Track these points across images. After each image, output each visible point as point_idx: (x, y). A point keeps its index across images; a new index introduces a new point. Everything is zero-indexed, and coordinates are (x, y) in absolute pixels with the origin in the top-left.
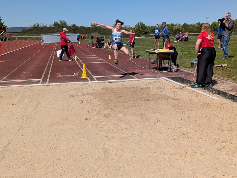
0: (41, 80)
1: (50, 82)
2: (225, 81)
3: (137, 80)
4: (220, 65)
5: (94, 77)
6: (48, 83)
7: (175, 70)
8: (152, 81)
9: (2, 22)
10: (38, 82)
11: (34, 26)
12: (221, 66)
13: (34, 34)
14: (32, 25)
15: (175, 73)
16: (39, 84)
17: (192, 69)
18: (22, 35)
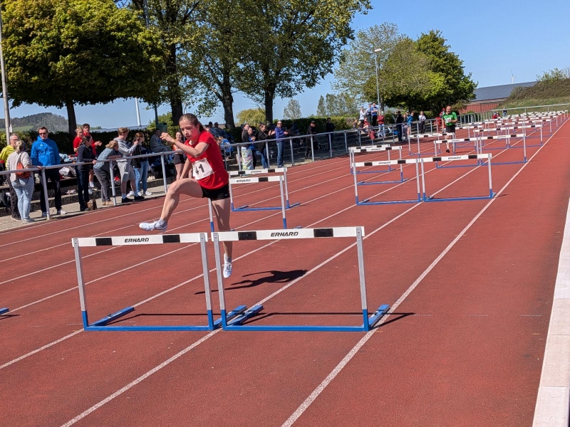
9: (466, 74)
11: (547, 76)
13: (545, 100)
14: (542, 75)
18: (515, 103)
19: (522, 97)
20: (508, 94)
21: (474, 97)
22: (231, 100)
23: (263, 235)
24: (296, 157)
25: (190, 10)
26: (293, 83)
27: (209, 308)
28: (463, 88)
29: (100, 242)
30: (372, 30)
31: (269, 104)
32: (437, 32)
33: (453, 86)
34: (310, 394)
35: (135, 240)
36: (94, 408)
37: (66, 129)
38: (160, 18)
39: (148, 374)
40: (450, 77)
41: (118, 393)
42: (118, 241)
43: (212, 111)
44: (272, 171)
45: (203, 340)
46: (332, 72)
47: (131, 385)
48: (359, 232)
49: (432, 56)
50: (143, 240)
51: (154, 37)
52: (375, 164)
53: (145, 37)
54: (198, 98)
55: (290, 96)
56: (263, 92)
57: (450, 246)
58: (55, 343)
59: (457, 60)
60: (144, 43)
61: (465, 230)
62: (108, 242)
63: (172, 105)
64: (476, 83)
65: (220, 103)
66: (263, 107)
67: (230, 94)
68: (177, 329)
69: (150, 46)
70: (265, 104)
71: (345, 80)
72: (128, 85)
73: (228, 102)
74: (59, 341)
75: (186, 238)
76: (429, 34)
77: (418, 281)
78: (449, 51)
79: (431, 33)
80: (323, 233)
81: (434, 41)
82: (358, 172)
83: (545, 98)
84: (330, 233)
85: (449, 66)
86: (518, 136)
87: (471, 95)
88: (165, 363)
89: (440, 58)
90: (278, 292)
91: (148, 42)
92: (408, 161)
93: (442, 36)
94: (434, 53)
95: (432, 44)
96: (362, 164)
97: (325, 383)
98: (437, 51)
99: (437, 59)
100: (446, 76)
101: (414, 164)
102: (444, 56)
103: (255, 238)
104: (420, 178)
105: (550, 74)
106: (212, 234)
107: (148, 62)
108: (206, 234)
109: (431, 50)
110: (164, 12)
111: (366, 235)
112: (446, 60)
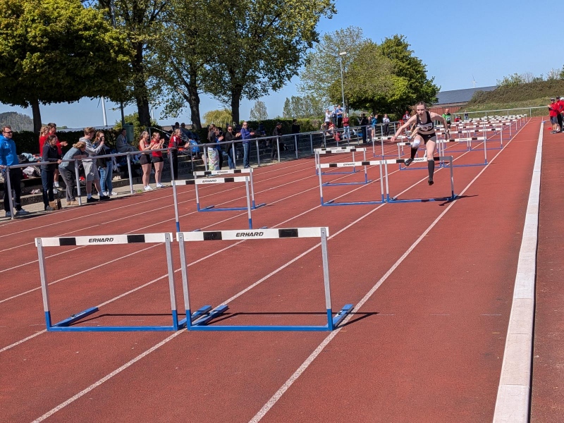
9: (429, 78)
11: (507, 81)
14: (502, 80)
18: (475, 107)
19: (483, 101)
20: (469, 98)
21: (437, 100)
22: (197, 101)
23: (228, 235)
24: (261, 158)
25: (157, 11)
26: (259, 85)
27: (174, 308)
28: (426, 92)
29: (63, 242)
30: (338, 34)
31: (235, 105)
32: (401, 37)
33: (416, 90)
34: (274, 393)
35: (100, 240)
36: (56, 409)
37: (31, 128)
38: (127, 19)
39: (112, 374)
40: (413, 81)
41: (81, 394)
42: (82, 241)
43: (178, 112)
44: (238, 172)
45: (167, 340)
46: (297, 75)
47: (94, 386)
48: (323, 233)
49: (396, 60)
50: (107, 239)
51: (121, 37)
52: (340, 165)
53: (111, 37)
54: (165, 99)
55: (256, 97)
56: (230, 93)
57: (413, 247)
58: (17, 343)
59: (419, 64)
60: (110, 43)
61: (428, 231)
62: (72, 242)
63: (138, 105)
64: (439, 88)
65: (187, 104)
66: (230, 109)
67: (196, 95)
68: (141, 329)
69: (117, 46)
70: (231, 105)
71: (311, 83)
72: (96, 84)
73: (195, 102)
74: (21, 341)
75: (150, 238)
76: (392, 38)
77: (382, 281)
78: (413, 55)
79: (396, 37)
80: (288, 233)
81: (397, 45)
82: (323, 174)
83: (505, 102)
84: (295, 233)
85: (412, 70)
86: (479, 139)
87: (434, 99)
88: (129, 364)
89: (403, 62)
90: (243, 292)
91: (115, 42)
92: (372, 163)
93: (406, 40)
94: (397, 57)
95: (396, 48)
96: (327, 166)
97: (289, 383)
98: (401, 56)
99: (400, 63)
100: (409, 81)
101: (378, 166)
102: (407, 60)
103: (220, 238)
104: (384, 179)
105: (510, 79)
106: (177, 234)
107: (115, 62)
108: (171, 234)
109: (395, 54)
110: (131, 14)
111: (330, 235)
112: (409, 64)
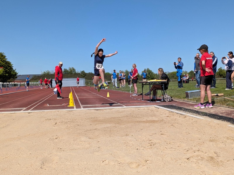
0: (25, 108)
1: (33, 110)
2: (218, 107)
3: (125, 108)
4: (216, 94)
5: (81, 106)
6: (31, 110)
7: (169, 100)
8: (141, 109)
9: (14, 69)
10: (20, 110)
11: (45, 73)
12: (217, 96)
15: (169, 102)
16: (20, 111)
17: (186, 99)
18: (33, 81)
33: (8, 73)
59: (10, 64)
78: (7, 60)
81: (1, 56)
87: (15, 77)
93: (5, 55)
98: (2, 60)
99: (2, 63)
100: (5, 69)
102: (5, 62)
